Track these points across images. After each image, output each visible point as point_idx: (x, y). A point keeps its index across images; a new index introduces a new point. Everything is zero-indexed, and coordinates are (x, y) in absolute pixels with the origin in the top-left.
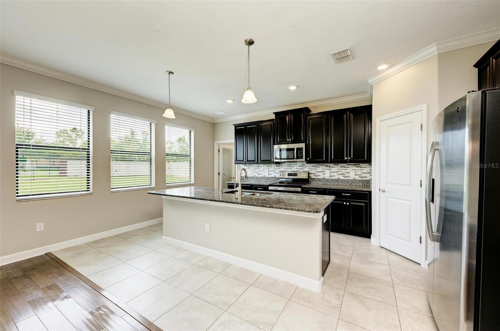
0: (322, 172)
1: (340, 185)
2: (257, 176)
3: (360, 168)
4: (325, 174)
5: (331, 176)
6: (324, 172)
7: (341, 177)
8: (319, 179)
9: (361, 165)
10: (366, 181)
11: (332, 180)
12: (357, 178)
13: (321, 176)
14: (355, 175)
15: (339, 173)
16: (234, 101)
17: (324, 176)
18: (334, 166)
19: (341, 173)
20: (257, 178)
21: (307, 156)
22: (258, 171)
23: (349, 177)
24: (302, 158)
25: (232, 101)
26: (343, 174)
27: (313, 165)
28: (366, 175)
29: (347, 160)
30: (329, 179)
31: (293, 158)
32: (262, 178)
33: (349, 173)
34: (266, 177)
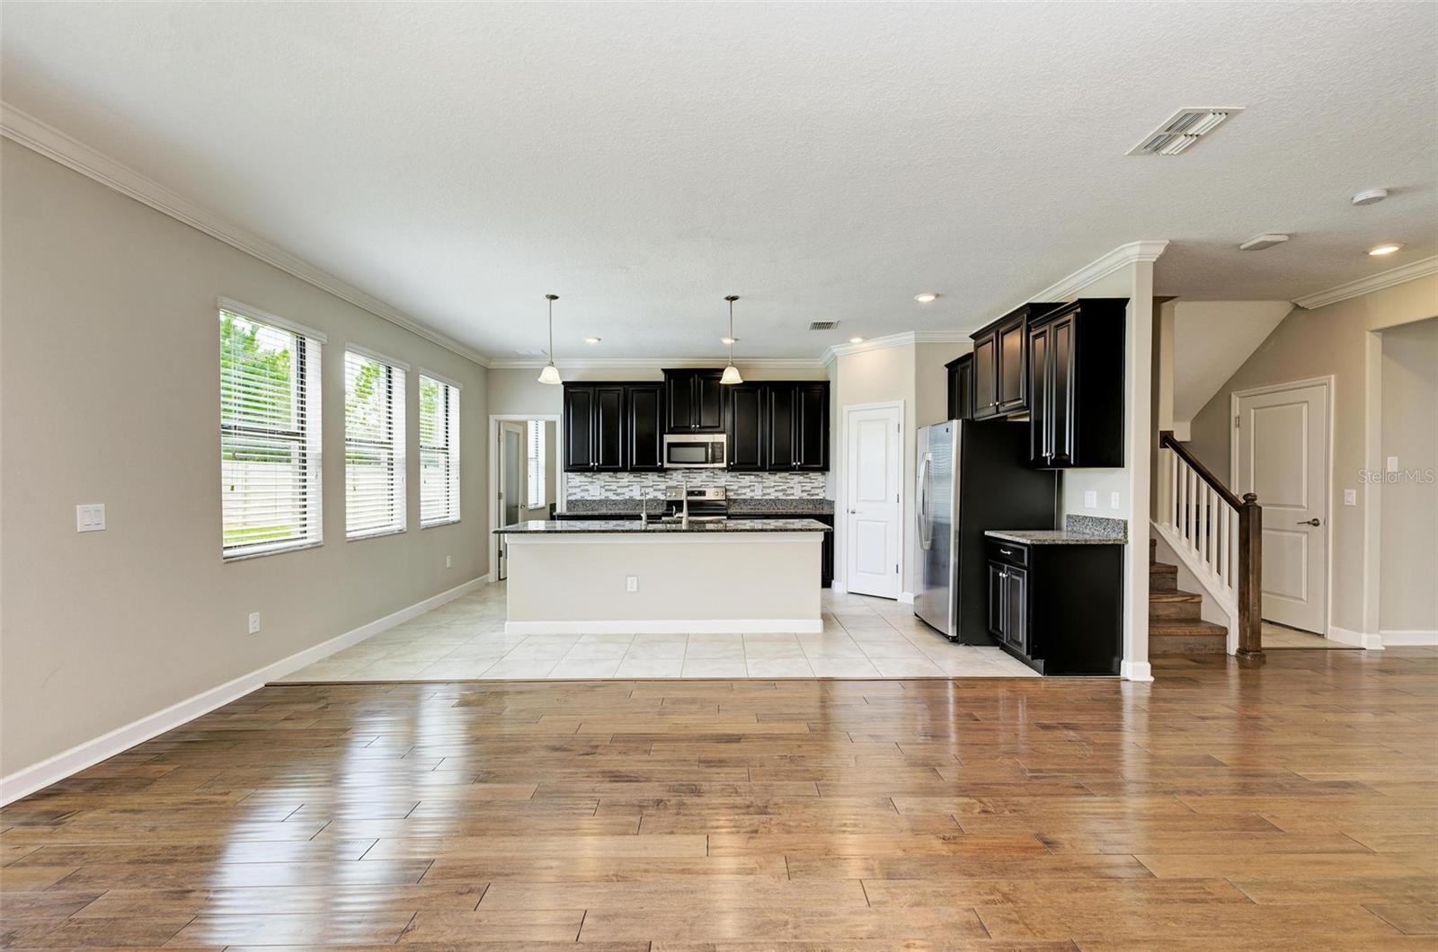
0: (749, 486)
1: (778, 509)
2: (614, 498)
3: (808, 480)
4: (754, 491)
5: (764, 495)
6: (752, 488)
7: (781, 496)
8: (745, 501)
9: (811, 474)
10: (817, 500)
11: (766, 500)
12: (805, 496)
13: (748, 494)
14: (803, 491)
15: (776, 488)
16: (599, 340)
17: (752, 494)
18: (770, 476)
19: (780, 488)
20: (615, 503)
21: (731, 458)
22: (614, 488)
23: (793, 494)
24: (723, 462)
25: (596, 341)
26: (783, 490)
27: (733, 474)
28: (817, 491)
29: (795, 466)
30: (761, 500)
31: (704, 460)
32: (626, 502)
33: (792, 487)
34: (634, 500)
